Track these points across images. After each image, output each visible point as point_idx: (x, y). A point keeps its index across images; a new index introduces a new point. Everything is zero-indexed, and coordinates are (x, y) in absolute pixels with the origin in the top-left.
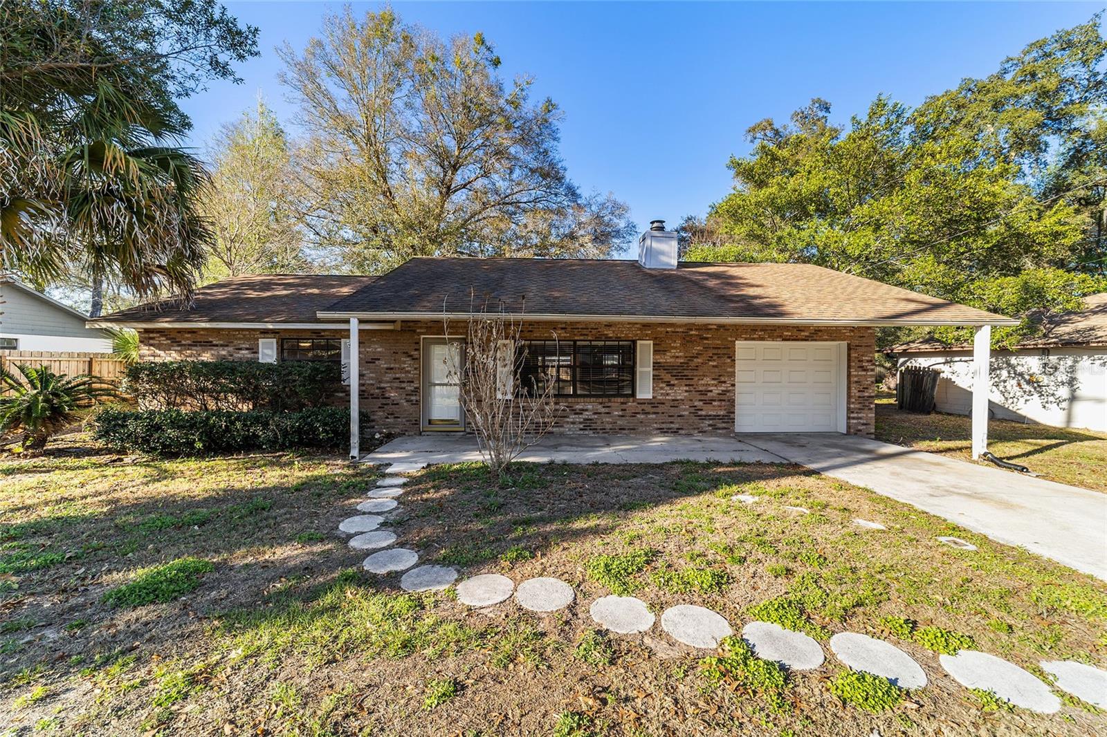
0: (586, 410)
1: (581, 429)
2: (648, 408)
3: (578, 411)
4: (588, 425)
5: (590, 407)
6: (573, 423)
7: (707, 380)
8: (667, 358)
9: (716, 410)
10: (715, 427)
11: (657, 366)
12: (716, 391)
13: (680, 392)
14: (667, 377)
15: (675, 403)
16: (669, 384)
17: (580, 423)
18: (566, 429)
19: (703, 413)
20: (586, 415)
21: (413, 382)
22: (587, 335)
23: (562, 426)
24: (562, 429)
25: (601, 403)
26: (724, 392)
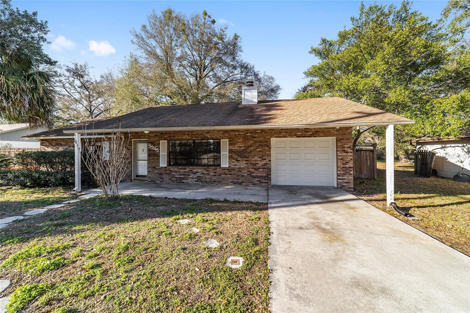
0: (198, 172)
1: (196, 181)
2: (227, 172)
3: (194, 173)
4: (199, 179)
5: (200, 171)
6: (193, 178)
7: (256, 158)
8: (235, 148)
9: (261, 173)
10: (260, 182)
11: (231, 151)
12: (261, 163)
13: (242, 164)
14: (236, 157)
15: (240, 169)
16: (237, 160)
17: (196, 178)
18: (189, 181)
19: (254, 175)
20: (198, 174)
21: (128, 159)
22: (198, 137)
23: (188, 180)
24: (188, 181)
25: (205, 169)
26: (265, 164)
